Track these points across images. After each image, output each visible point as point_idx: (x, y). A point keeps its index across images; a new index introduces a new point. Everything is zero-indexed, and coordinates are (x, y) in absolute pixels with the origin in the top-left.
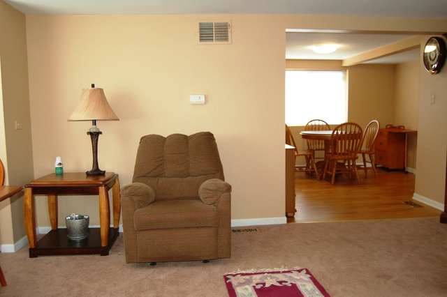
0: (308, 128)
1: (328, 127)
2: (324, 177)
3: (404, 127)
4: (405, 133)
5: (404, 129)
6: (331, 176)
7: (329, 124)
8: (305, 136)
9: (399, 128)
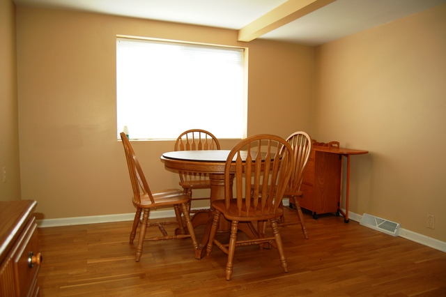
0: (180, 145)
1: (216, 144)
2: (209, 250)
3: (338, 143)
4: (340, 155)
5: (338, 148)
6: (227, 255)
7: (217, 137)
8: (172, 164)
9: (330, 145)
